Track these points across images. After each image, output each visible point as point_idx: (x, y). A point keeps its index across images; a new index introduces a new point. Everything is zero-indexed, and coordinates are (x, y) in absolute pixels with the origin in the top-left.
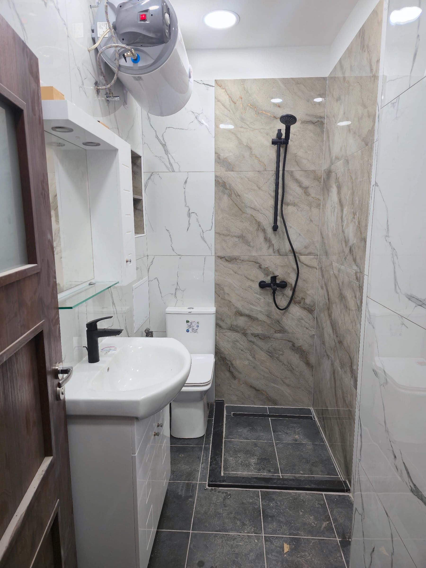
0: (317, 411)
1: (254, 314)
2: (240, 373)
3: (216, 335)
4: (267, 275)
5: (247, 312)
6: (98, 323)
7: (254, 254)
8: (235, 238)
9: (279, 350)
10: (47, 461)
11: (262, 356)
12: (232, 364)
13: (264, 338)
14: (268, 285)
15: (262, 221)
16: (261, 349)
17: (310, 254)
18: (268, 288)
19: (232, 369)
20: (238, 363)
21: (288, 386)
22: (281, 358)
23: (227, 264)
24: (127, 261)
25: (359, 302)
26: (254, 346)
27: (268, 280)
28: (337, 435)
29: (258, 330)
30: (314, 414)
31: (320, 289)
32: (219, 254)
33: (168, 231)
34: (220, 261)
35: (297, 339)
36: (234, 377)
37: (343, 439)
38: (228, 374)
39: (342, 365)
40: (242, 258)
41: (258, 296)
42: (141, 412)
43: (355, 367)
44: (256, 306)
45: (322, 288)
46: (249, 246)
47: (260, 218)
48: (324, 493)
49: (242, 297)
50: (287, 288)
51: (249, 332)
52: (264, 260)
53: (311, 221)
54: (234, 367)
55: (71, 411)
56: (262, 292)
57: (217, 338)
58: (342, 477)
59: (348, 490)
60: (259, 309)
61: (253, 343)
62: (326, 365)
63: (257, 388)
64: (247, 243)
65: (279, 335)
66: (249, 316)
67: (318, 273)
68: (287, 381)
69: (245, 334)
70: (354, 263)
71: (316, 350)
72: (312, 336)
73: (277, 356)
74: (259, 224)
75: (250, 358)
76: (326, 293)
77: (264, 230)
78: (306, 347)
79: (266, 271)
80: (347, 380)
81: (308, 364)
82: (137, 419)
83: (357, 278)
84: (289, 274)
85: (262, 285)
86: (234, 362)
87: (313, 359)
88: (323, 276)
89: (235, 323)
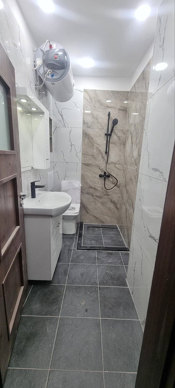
0: (119, 226)
1: (96, 188)
2: (90, 211)
3: (81, 196)
4: (102, 172)
5: (94, 187)
6: (35, 183)
7: (97, 163)
8: (90, 156)
9: (106, 202)
10: (18, 227)
11: (99, 205)
12: (87, 208)
13: (100, 197)
14: (103, 176)
15: (101, 150)
16: (99, 202)
17: (119, 164)
18: (102, 177)
19: (87, 210)
20: (89, 207)
21: (109, 216)
22: (106, 205)
23: (86, 166)
24: (47, 159)
25: (136, 180)
26: (96, 201)
27: (103, 174)
28: (126, 233)
29: (98, 194)
30: (118, 227)
31: (123, 178)
32: (83, 163)
33: (62, 152)
34: (84, 165)
35: (113, 198)
36: (88, 213)
37: (128, 235)
38: (85, 211)
39: (129, 205)
40: (93, 164)
41: (98, 180)
42: (53, 214)
43: (134, 205)
44: (97, 184)
45: (123, 177)
46: (96, 159)
47: (101, 148)
48: (120, 252)
49: (92, 181)
50: (110, 178)
51: (94, 195)
52: (101, 166)
53: (121, 150)
54: (88, 209)
55: (26, 212)
56: (100, 179)
57: (81, 197)
58: (127, 247)
59: (129, 251)
60: (98, 185)
61: (96, 199)
62: (124, 207)
63: (97, 217)
64: (95, 158)
65: (106, 196)
66: (94, 188)
67: (122, 171)
68: (108, 215)
69: (93, 196)
70: (136, 165)
71: (120, 202)
72: (119, 197)
73: (105, 204)
74: (100, 151)
75: (94, 205)
76: (125, 180)
77: (102, 154)
78: (116, 201)
79: (102, 170)
80: (131, 211)
81: (117, 208)
82: (51, 216)
83: (136, 171)
84: (111, 172)
85: (100, 176)
86: (88, 207)
87: (118, 206)
88: (124, 173)
89: (89, 191)
